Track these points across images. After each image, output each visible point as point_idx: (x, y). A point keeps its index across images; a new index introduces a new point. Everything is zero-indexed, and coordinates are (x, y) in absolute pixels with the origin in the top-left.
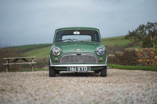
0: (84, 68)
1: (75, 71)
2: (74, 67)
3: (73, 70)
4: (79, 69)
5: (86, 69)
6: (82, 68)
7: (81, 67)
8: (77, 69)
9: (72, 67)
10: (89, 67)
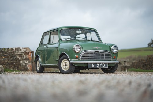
0: (102, 64)
1: (94, 67)
2: (94, 64)
3: (93, 66)
4: (98, 66)
5: (104, 66)
6: (101, 65)
7: (99, 63)
8: (96, 66)
9: (92, 63)
10: (106, 63)
